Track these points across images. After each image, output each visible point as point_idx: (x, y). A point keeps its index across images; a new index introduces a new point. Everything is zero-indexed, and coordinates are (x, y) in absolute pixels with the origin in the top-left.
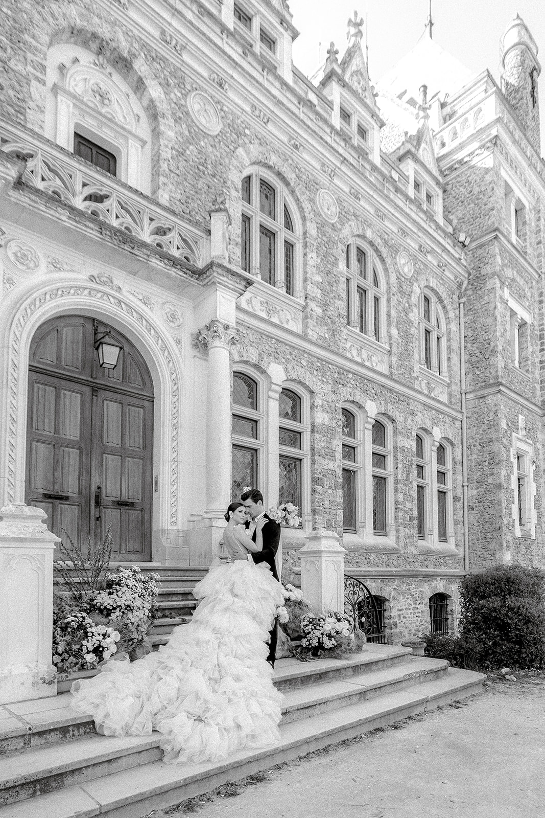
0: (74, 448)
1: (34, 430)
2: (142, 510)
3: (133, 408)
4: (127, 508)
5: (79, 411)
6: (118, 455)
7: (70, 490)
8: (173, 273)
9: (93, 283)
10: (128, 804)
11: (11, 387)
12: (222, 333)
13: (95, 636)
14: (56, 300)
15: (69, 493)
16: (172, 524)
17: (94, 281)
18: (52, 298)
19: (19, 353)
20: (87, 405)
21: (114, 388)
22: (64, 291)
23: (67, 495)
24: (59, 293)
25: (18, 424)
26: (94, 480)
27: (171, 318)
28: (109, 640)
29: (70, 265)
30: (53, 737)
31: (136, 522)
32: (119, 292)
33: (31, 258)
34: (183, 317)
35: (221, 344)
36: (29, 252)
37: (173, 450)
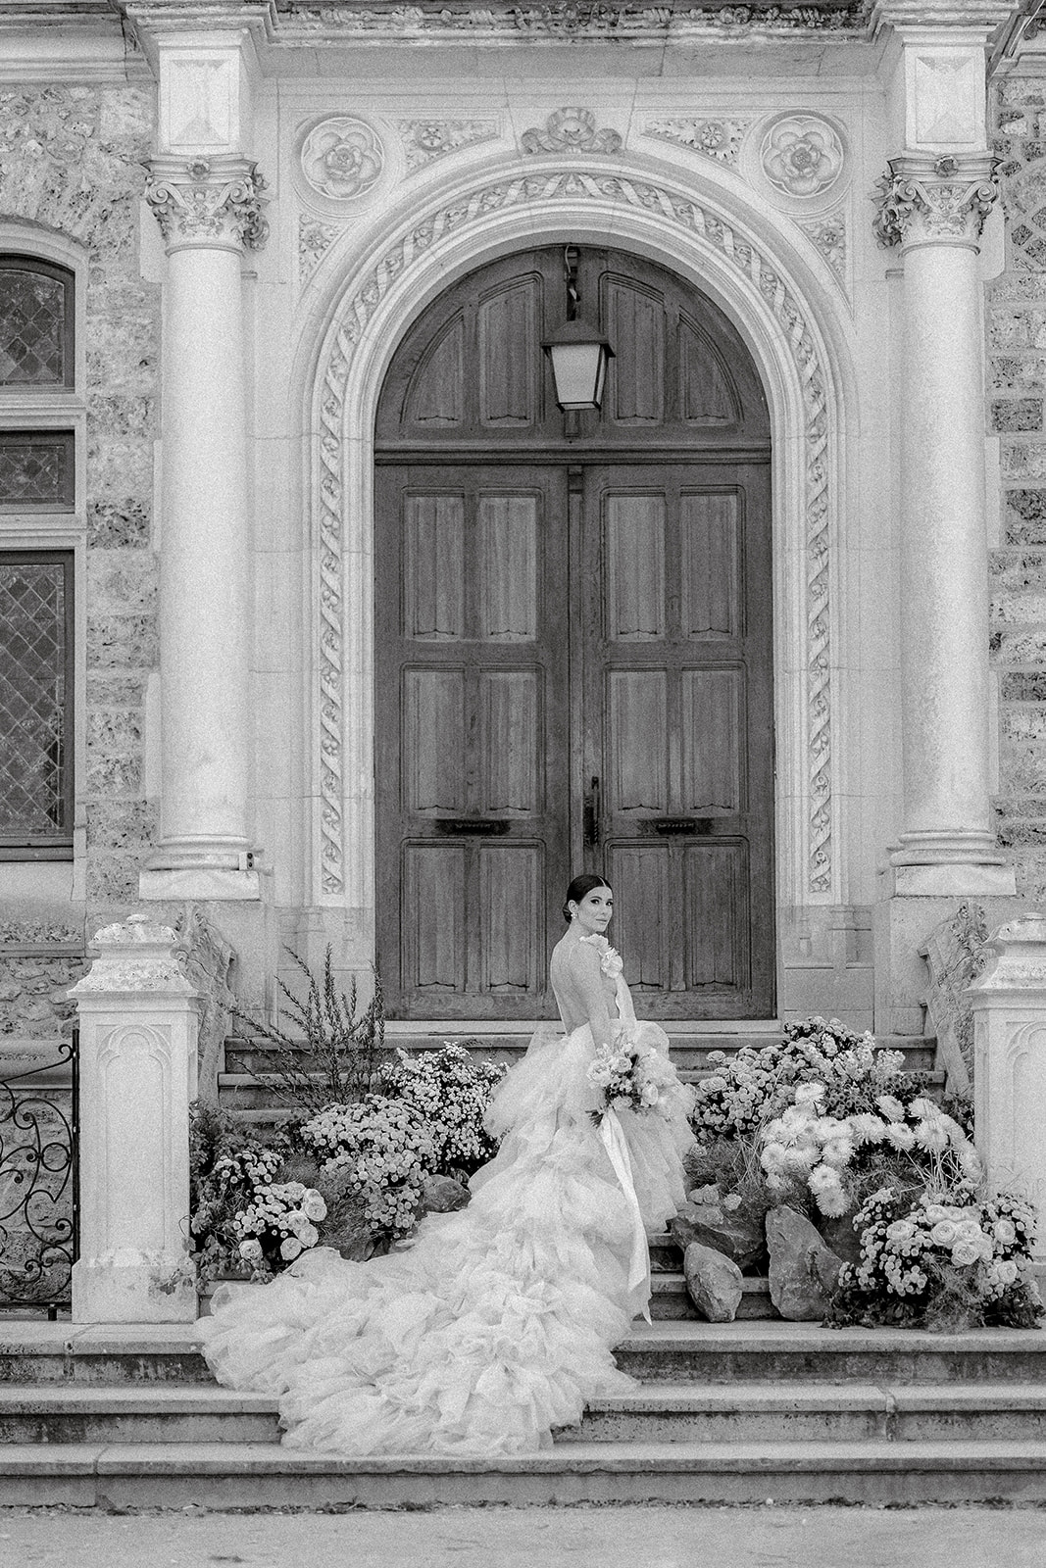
0: (517, 670)
1: (408, 637)
2: (741, 841)
3: (703, 500)
4: (689, 839)
5: (533, 548)
6: (654, 670)
7: (512, 801)
8: (758, 39)
9: (531, 157)
10: (146, 1476)
11: (323, 542)
12: (933, 191)
13: (267, 1204)
14: (432, 249)
15: (510, 810)
16: (816, 886)
17: (535, 149)
18: (419, 250)
19: (342, 438)
20: (555, 526)
21: (632, 451)
22: (453, 214)
23: (507, 817)
24: (439, 225)
25: (346, 637)
26: (580, 759)
27: (794, 169)
28: (295, 1214)
29: (469, 126)
30: (111, 1370)
31: (723, 885)
32: (614, 151)
33: (363, 155)
34: (843, 145)
35: (930, 233)
36: (356, 141)
37: (816, 628)
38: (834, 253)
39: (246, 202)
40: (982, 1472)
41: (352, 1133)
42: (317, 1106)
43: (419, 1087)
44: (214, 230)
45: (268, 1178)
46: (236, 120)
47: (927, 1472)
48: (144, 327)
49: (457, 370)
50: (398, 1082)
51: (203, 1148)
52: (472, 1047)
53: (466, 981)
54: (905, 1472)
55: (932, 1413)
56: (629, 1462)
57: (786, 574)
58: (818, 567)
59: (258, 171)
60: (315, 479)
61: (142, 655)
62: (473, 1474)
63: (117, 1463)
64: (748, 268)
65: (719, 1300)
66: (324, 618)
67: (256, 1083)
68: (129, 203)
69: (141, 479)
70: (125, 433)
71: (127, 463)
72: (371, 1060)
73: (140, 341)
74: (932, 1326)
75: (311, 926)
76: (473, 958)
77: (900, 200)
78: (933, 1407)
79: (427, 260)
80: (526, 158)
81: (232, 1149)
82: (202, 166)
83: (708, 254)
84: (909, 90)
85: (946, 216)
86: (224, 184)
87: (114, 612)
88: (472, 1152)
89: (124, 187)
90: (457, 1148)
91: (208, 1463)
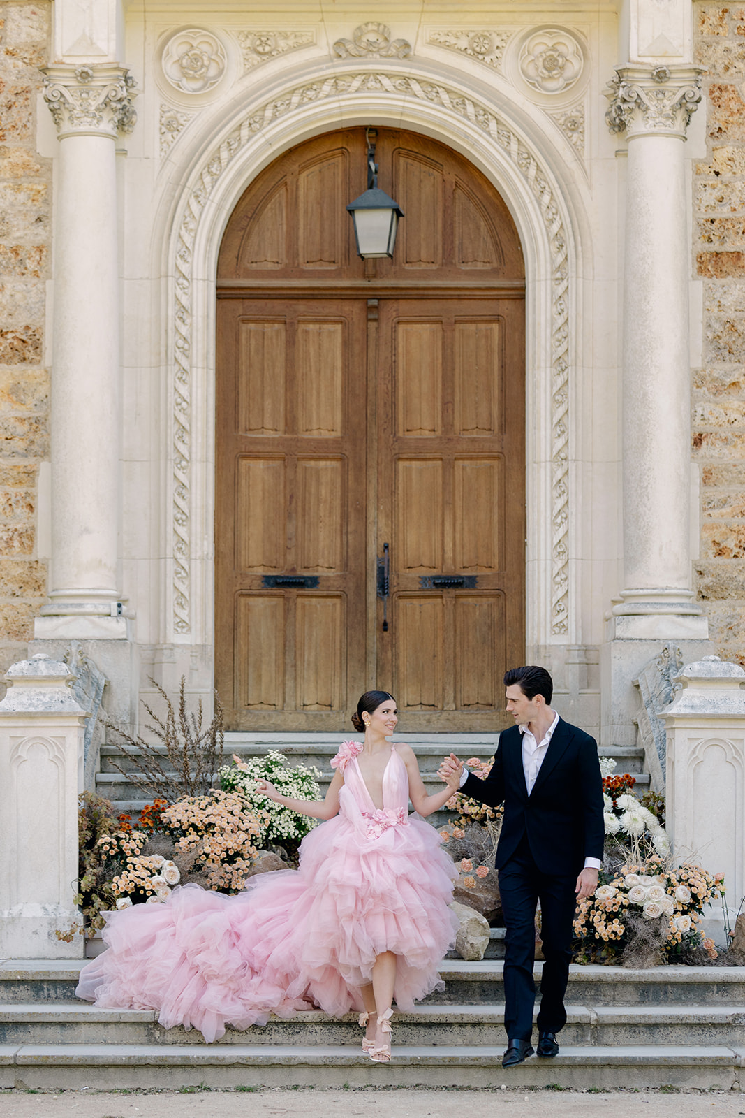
0: (326, 459)
1: (241, 432)
2: (499, 594)
3: (472, 327)
4: (459, 592)
5: (339, 364)
6: (434, 459)
7: (321, 562)
9: (340, 61)
10: (51, 1066)
11: (176, 360)
12: (650, 94)
13: (136, 870)
14: (264, 131)
15: (320, 569)
16: (557, 630)
17: (344, 55)
18: (253, 132)
19: (192, 279)
20: (357, 348)
21: (418, 289)
22: (278, 106)
23: (316, 574)
24: (269, 113)
25: (194, 435)
26: (374, 529)
27: (544, 71)
28: (157, 878)
29: (293, 35)
30: (22, 991)
31: (485, 629)
32: (405, 57)
33: (210, 59)
34: (583, 52)
35: (647, 126)
36: (205, 47)
37: (558, 428)
38: (575, 136)
39: (120, 100)
40: (658, 1067)
41: (199, 818)
42: (172, 798)
43: (248, 783)
44: (95, 121)
45: (137, 851)
46: (113, 36)
47: (618, 1066)
48: (39, 192)
49: (282, 224)
50: (233, 780)
51: (88, 829)
52: (288, 753)
53: (284, 701)
54: (602, 1066)
55: (624, 1025)
56: (402, 1058)
57: (535, 386)
58: (560, 382)
59: (130, 74)
60: (171, 313)
61: (35, 448)
62: (290, 1066)
63: (31, 1056)
64: (508, 148)
65: (472, 944)
66: (176, 419)
67: (128, 780)
68: (29, 95)
69: (36, 310)
70: (23, 274)
71: (25, 298)
72: (213, 763)
73: (35, 203)
74: (627, 963)
75: (164, 659)
76: (290, 684)
77: (624, 101)
78: (625, 1021)
79: (259, 141)
80: (337, 61)
81: (110, 830)
82: (87, 73)
83: (476, 136)
84: (633, 15)
85: (661, 113)
86: (103, 86)
87: (14, 414)
88: (289, 833)
89: (25, 83)
90: (277, 830)
91: (96, 1056)
